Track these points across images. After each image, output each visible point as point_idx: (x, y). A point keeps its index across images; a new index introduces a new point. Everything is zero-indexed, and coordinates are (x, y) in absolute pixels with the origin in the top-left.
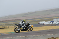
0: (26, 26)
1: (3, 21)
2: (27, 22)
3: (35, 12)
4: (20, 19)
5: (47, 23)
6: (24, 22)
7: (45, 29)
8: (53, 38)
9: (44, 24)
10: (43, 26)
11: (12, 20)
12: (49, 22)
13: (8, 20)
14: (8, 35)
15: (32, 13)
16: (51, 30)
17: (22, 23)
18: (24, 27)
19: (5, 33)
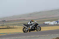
0: (34, 25)
1: (8, 21)
2: (36, 22)
3: (40, 12)
4: (25, 19)
5: (52, 23)
6: (32, 22)
7: (50, 29)
8: (58, 38)
9: (49, 24)
10: (48, 26)
11: (17, 20)
12: (55, 22)
13: (13, 20)
14: (13, 35)
15: (37, 13)
16: (56, 30)
17: (30, 23)
18: (32, 27)
19: (10, 33)
